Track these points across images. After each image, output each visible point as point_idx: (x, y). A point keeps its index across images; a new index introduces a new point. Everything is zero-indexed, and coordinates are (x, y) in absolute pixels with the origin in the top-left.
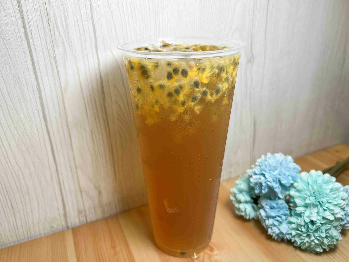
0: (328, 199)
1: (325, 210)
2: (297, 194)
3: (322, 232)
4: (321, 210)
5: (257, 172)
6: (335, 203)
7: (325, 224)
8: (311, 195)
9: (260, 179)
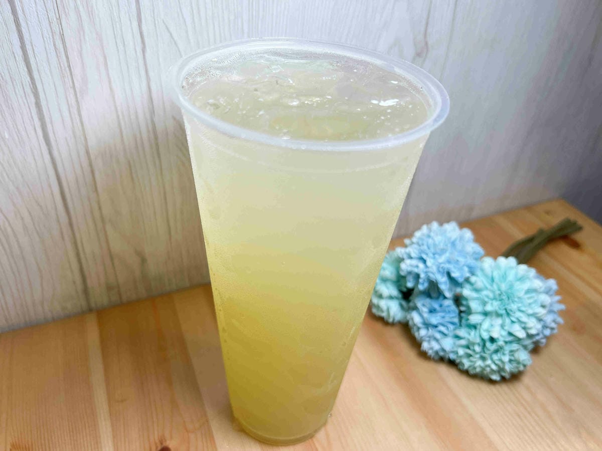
0: (520, 305)
1: (513, 322)
2: (474, 295)
3: (504, 354)
4: (508, 321)
5: (413, 255)
6: (530, 311)
7: (511, 342)
8: (495, 299)
9: (417, 267)
